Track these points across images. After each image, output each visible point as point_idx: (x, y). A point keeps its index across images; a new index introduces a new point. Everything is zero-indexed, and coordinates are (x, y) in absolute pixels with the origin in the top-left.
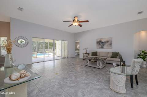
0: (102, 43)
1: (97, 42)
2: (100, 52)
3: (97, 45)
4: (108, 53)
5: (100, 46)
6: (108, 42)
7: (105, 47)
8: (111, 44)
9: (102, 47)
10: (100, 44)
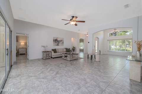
0: (58, 41)
1: (54, 40)
2: (58, 49)
3: (54, 43)
4: (63, 49)
5: (57, 44)
6: (61, 41)
7: (60, 44)
8: (63, 43)
9: (58, 45)
10: (56, 42)
